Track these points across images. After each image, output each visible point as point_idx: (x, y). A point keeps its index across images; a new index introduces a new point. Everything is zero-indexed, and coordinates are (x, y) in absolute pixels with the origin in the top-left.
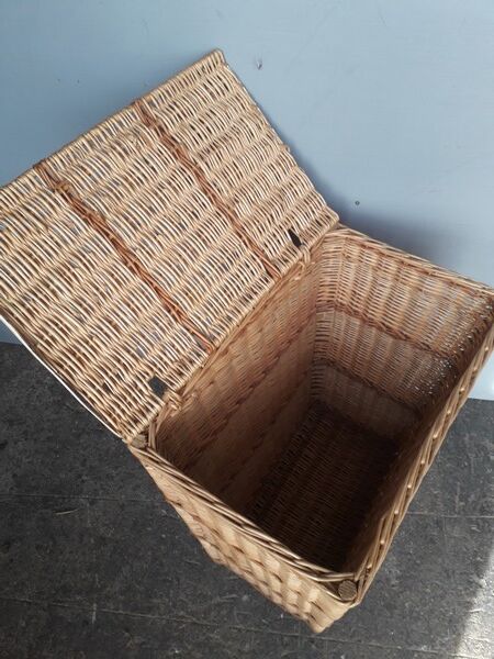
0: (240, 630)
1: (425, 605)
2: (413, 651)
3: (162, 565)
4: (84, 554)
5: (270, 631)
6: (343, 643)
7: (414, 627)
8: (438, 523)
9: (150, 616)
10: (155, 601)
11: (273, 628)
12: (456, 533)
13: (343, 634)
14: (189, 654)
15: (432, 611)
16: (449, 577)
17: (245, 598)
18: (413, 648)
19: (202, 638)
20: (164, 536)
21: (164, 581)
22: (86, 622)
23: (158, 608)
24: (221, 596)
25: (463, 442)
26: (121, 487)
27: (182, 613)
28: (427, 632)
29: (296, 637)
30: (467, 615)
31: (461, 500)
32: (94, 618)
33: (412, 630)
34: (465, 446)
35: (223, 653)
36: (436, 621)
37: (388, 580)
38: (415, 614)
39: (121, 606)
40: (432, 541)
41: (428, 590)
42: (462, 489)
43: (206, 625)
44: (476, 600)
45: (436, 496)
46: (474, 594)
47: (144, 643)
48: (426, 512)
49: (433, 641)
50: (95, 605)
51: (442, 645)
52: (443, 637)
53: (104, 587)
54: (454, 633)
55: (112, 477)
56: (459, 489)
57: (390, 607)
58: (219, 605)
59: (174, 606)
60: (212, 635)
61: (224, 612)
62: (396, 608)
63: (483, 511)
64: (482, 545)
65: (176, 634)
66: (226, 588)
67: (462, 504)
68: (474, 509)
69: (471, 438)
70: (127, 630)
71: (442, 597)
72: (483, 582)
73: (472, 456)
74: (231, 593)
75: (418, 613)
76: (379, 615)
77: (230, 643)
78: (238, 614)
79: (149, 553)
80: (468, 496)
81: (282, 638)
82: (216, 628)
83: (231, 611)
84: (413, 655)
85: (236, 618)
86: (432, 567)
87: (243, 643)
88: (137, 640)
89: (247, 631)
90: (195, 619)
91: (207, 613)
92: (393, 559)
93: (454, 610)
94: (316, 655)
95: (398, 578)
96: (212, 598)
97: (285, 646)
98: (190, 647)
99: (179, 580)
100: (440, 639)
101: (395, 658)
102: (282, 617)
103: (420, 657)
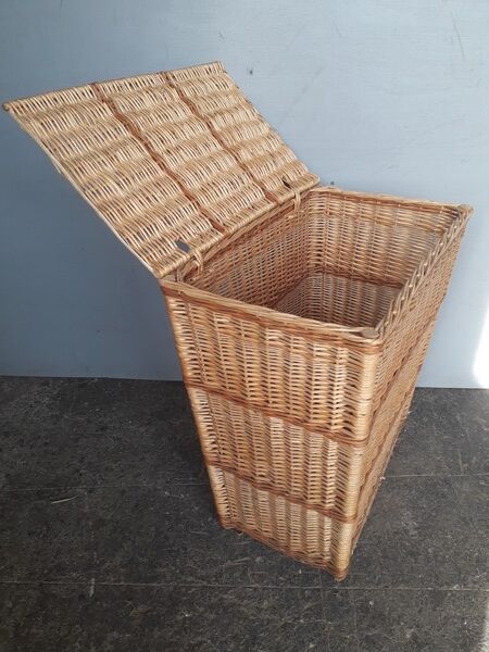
0: (255, 589)
1: (449, 549)
2: (446, 592)
3: (167, 538)
4: (81, 535)
5: (289, 586)
6: (369, 591)
7: (442, 569)
8: (446, 481)
9: (155, 584)
10: (160, 570)
11: (292, 584)
12: (466, 487)
13: (367, 582)
14: (201, 616)
15: (457, 554)
16: (467, 524)
17: (258, 559)
18: (445, 588)
19: (214, 600)
20: (167, 513)
21: (169, 552)
22: (82, 597)
23: (165, 577)
24: (232, 560)
25: (455, 419)
26: (121, 477)
27: (189, 579)
28: (456, 573)
29: (319, 590)
31: (464, 463)
32: (92, 592)
33: (440, 573)
34: (458, 422)
35: (239, 611)
36: (463, 562)
37: (406, 531)
38: (439, 558)
39: (122, 578)
40: (444, 496)
41: (449, 537)
42: (462, 453)
43: (218, 588)
45: (440, 461)
47: (148, 611)
48: (432, 474)
49: (464, 580)
50: (93, 580)
51: (475, 583)
52: (474, 575)
53: (103, 562)
54: (484, 571)
55: (112, 469)
56: (460, 455)
57: (412, 554)
58: (231, 568)
59: (182, 573)
60: (225, 596)
62: (419, 554)
65: (185, 598)
66: (237, 552)
67: (465, 465)
68: (479, 468)
69: (462, 416)
70: (130, 599)
71: (465, 541)
73: (467, 430)
74: (243, 555)
75: (443, 557)
76: (403, 562)
77: (246, 601)
78: (252, 575)
79: (153, 529)
80: (470, 459)
81: (303, 592)
82: (229, 589)
83: (244, 573)
84: (446, 595)
85: (250, 578)
86: (448, 517)
87: (261, 601)
88: (141, 608)
89: (264, 589)
90: (205, 583)
91: (219, 576)
92: (407, 514)
93: (479, 550)
94: (341, 604)
95: (415, 529)
96: (222, 563)
97: (308, 599)
98: (201, 609)
99: (186, 549)
100: (471, 577)
101: (427, 598)
102: (300, 572)
103: (454, 595)
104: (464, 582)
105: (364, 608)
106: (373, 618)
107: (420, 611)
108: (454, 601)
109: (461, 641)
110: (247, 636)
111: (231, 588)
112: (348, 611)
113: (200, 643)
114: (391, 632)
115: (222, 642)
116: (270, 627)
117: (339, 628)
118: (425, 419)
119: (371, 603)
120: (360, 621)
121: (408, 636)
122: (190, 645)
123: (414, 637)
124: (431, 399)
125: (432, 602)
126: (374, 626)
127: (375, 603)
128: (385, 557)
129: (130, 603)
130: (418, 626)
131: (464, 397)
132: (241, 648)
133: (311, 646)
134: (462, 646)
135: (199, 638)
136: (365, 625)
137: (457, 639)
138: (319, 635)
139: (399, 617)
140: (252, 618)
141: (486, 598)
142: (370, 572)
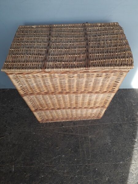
0: (63, 166)
1: (120, 149)
2: (118, 164)
3: (35, 150)
4: (8, 150)
5: (72, 165)
6: (96, 165)
8: (120, 125)
9: (32, 166)
10: (34, 161)
11: (73, 164)
12: (126, 127)
13: (96, 162)
14: (46, 176)
15: (122, 151)
16: (126, 140)
17: (63, 156)
19: (50, 171)
20: (35, 141)
21: (36, 154)
22: (11, 172)
23: (35, 163)
24: (55, 157)
25: (124, 101)
26: (19, 128)
27: (43, 164)
28: (122, 158)
29: (81, 165)
30: (133, 151)
31: (126, 118)
32: (13, 170)
33: (117, 158)
35: (58, 174)
36: (124, 154)
37: (108, 144)
39: (22, 165)
40: (119, 130)
41: (120, 145)
42: (126, 114)
43: (51, 166)
44: (135, 146)
45: (119, 117)
46: (134, 144)
47: (31, 176)
48: (116, 122)
49: (124, 160)
50: (13, 166)
51: (127, 161)
52: (127, 158)
53: (16, 159)
54: (130, 156)
55: (16, 125)
56: (125, 115)
57: (109, 152)
58: (55, 159)
59: (40, 162)
60: (54, 169)
61: (57, 161)
62: (111, 152)
63: (133, 120)
64: (134, 129)
65: (42, 171)
66: (57, 154)
67: (127, 118)
68: (131, 119)
69: (127, 100)
70: (25, 172)
71: (125, 146)
72: (136, 140)
73: (128, 105)
74: (59, 155)
75: (118, 152)
76: (106, 155)
77: (60, 171)
78: (61, 161)
79: (31, 147)
80: (128, 116)
81: (77, 166)
82: (55, 167)
83: (59, 161)
85: (61, 163)
86: (120, 138)
87: (64, 170)
89: (65, 166)
90: (47, 165)
91: (51, 162)
92: (108, 137)
93: (129, 150)
94: (88, 170)
95: (110, 143)
96: (52, 158)
97: (78, 169)
98: (47, 174)
99: (41, 153)
100: (126, 159)
101: (113, 167)
102: (76, 160)
103: (121, 165)
105: (94, 171)
106: (97, 174)
107: (111, 171)
108: (120, 167)
110: (60, 182)
111: (55, 166)
112: (90, 172)
114: (102, 179)
116: (67, 179)
117: (87, 178)
119: (97, 169)
120: (93, 175)
121: (107, 180)
123: (109, 180)
126: (97, 177)
127: (98, 169)
128: (101, 153)
130: (110, 176)
134: (122, 182)
136: (94, 177)
137: (121, 180)
138: (81, 181)
139: (105, 173)
140: (62, 176)
141: (130, 166)
142: (96, 159)
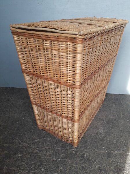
0: (46, 148)
1: (115, 140)
2: (112, 153)
3: (20, 131)
5: (57, 148)
6: (85, 151)
7: (111, 146)
8: (116, 119)
9: (12, 145)
10: (15, 141)
11: (59, 147)
12: (123, 122)
13: (85, 148)
14: (25, 156)
15: (117, 141)
16: (122, 132)
17: (49, 139)
18: (112, 152)
19: (30, 151)
20: (22, 124)
21: (19, 135)
23: (16, 143)
24: (40, 139)
25: (121, 103)
26: (10, 113)
27: (24, 144)
28: (117, 147)
29: (67, 150)
34: (122, 103)
35: (38, 155)
36: (119, 144)
37: (101, 133)
38: (111, 142)
39: (1, 142)
40: (115, 124)
41: (115, 136)
42: (122, 112)
43: (33, 147)
45: (114, 114)
47: (7, 153)
48: (111, 117)
51: (123, 151)
54: (127, 147)
55: (8, 111)
56: (121, 112)
57: (102, 140)
58: (39, 142)
60: (34, 150)
61: (41, 143)
62: (104, 141)
65: (20, 150)
66: (42, 137)
67: (123, 115)
68: (127, 116)
71: (121, 137)
73: (124, 105)
74: (43, 138)
75: (113, 142)
76: (98, 143)
77: (41, 152)
78: (45, 144)
79: (16, 128)
80: (125, 113)
81: (62, 150)
82: (36, 148)
83: (43, 143)
84: (112, 154)
85: (45, 145)
86: (115, 130)
87: (47, 152)
88: (5, 152)
89: (48, 149)
90: (29, 145)
91: (34, 144)
92: (102, 128)
93: (125, 141)
94: (75, 155)
95: (104, 133)
96: (36, 140)
97: (63, 153)
98: (25, 154)
99: (25, 135)
100: (122, 149)
101: (105, 155)
102: (62, 144)
103: (115, 154)
104: (119, 150)
105: (83, 157)
106: (85, 160)
107: (102, 159)
108: (115, 156)
109: (116, 170)
110: (39, 163)
112: (76, 158)
113: (22, 165)
114: (91, 165)
115: (30, 165)
116: (48, 161)
117: (72, 163)
118: (111, 102)
119: (85, 155)
120: (80, 161)
121: (97, 167)
122: (18, 165)
123: (99, 168)
124: (113, 97)
125: (107, 156)
126: (85, 163)
127: (87, 155)
128: (92, 141)
129: (2, 150)
130: (101, 164)
131: (124, 97)
132: (36, 167)
133: (61, 168)
134: (117, 172)
135: (22, 163)
136: (82, 162)
137: (115, 169)
138: (65, 165)
139: (95, 160)
140: (42, 157)
141: (127, 156)
142: (86, 145)
